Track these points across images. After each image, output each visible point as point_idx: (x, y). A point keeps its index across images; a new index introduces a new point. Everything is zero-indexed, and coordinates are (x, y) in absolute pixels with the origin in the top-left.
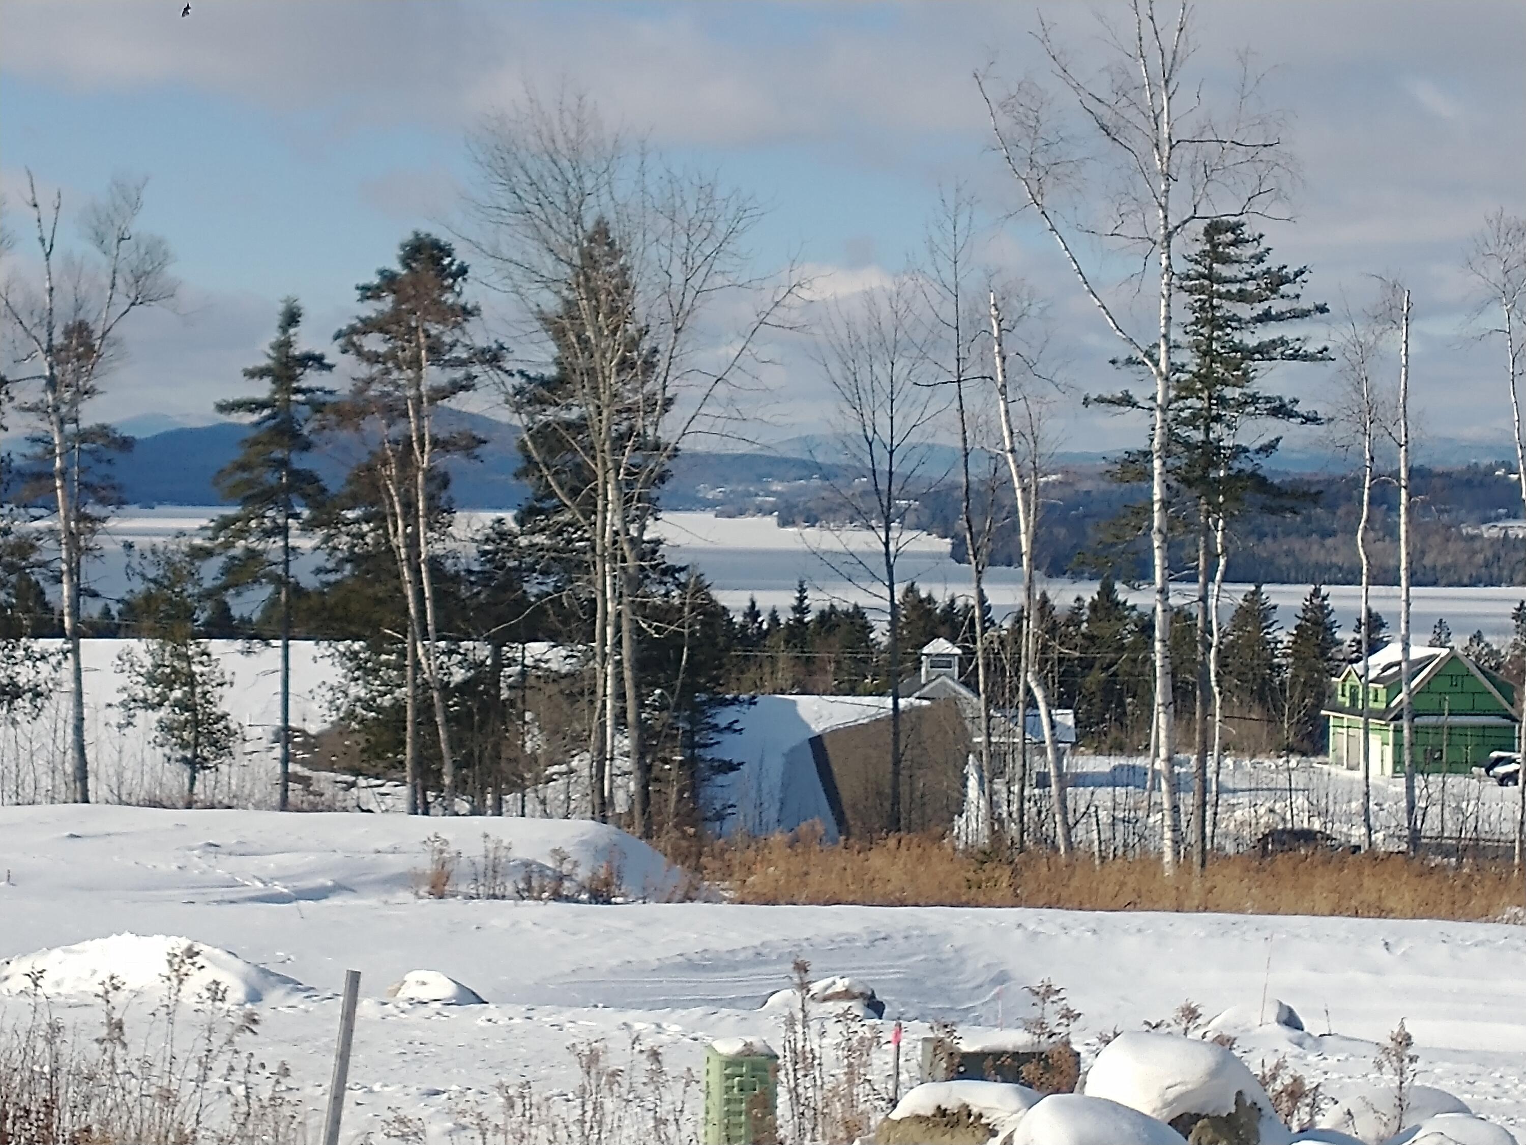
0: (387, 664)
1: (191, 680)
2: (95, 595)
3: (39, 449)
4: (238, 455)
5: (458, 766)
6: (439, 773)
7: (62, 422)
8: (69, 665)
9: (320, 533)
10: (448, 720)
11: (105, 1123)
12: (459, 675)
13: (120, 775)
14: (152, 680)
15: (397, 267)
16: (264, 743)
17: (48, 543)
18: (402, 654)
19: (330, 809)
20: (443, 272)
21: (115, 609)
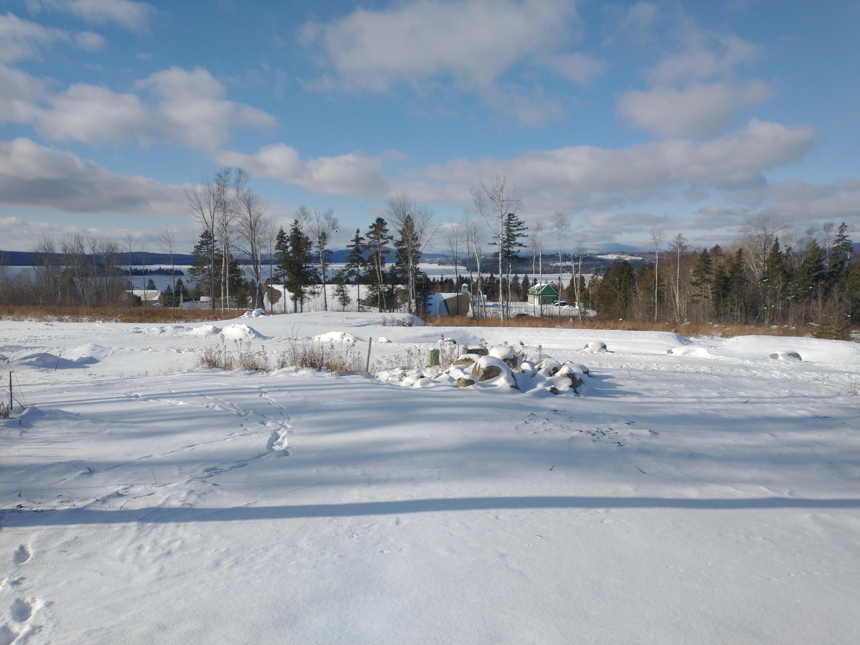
0: (375, 288)
1: (343, 291)
2: (327, 277)
3: (318, 253)
4: (350, 254)
5: (387, 305)
6: (384, 306)
7: (321, 249)
8: (324, 288)
9: (364, 267)
10: (385, 297)
11: (331, 362)
12: (387, 290)
13: (332, 307)
14: (337, 291)
15: (375, 223)
16: (355, 301)
17: (320, 269)
18: (377, 287)
19: (366, 312)
20: (383, 224)
21: (331, 279)
